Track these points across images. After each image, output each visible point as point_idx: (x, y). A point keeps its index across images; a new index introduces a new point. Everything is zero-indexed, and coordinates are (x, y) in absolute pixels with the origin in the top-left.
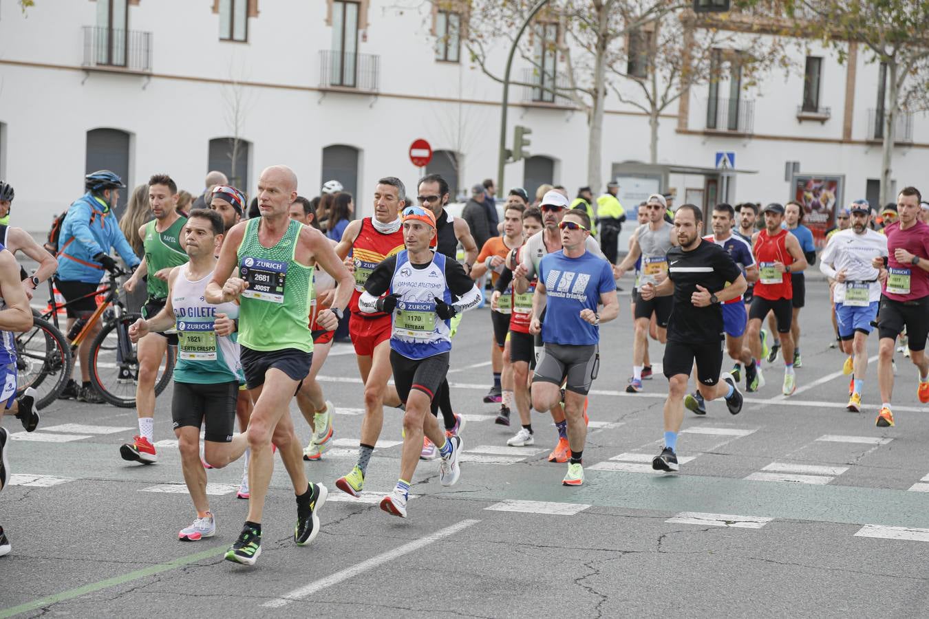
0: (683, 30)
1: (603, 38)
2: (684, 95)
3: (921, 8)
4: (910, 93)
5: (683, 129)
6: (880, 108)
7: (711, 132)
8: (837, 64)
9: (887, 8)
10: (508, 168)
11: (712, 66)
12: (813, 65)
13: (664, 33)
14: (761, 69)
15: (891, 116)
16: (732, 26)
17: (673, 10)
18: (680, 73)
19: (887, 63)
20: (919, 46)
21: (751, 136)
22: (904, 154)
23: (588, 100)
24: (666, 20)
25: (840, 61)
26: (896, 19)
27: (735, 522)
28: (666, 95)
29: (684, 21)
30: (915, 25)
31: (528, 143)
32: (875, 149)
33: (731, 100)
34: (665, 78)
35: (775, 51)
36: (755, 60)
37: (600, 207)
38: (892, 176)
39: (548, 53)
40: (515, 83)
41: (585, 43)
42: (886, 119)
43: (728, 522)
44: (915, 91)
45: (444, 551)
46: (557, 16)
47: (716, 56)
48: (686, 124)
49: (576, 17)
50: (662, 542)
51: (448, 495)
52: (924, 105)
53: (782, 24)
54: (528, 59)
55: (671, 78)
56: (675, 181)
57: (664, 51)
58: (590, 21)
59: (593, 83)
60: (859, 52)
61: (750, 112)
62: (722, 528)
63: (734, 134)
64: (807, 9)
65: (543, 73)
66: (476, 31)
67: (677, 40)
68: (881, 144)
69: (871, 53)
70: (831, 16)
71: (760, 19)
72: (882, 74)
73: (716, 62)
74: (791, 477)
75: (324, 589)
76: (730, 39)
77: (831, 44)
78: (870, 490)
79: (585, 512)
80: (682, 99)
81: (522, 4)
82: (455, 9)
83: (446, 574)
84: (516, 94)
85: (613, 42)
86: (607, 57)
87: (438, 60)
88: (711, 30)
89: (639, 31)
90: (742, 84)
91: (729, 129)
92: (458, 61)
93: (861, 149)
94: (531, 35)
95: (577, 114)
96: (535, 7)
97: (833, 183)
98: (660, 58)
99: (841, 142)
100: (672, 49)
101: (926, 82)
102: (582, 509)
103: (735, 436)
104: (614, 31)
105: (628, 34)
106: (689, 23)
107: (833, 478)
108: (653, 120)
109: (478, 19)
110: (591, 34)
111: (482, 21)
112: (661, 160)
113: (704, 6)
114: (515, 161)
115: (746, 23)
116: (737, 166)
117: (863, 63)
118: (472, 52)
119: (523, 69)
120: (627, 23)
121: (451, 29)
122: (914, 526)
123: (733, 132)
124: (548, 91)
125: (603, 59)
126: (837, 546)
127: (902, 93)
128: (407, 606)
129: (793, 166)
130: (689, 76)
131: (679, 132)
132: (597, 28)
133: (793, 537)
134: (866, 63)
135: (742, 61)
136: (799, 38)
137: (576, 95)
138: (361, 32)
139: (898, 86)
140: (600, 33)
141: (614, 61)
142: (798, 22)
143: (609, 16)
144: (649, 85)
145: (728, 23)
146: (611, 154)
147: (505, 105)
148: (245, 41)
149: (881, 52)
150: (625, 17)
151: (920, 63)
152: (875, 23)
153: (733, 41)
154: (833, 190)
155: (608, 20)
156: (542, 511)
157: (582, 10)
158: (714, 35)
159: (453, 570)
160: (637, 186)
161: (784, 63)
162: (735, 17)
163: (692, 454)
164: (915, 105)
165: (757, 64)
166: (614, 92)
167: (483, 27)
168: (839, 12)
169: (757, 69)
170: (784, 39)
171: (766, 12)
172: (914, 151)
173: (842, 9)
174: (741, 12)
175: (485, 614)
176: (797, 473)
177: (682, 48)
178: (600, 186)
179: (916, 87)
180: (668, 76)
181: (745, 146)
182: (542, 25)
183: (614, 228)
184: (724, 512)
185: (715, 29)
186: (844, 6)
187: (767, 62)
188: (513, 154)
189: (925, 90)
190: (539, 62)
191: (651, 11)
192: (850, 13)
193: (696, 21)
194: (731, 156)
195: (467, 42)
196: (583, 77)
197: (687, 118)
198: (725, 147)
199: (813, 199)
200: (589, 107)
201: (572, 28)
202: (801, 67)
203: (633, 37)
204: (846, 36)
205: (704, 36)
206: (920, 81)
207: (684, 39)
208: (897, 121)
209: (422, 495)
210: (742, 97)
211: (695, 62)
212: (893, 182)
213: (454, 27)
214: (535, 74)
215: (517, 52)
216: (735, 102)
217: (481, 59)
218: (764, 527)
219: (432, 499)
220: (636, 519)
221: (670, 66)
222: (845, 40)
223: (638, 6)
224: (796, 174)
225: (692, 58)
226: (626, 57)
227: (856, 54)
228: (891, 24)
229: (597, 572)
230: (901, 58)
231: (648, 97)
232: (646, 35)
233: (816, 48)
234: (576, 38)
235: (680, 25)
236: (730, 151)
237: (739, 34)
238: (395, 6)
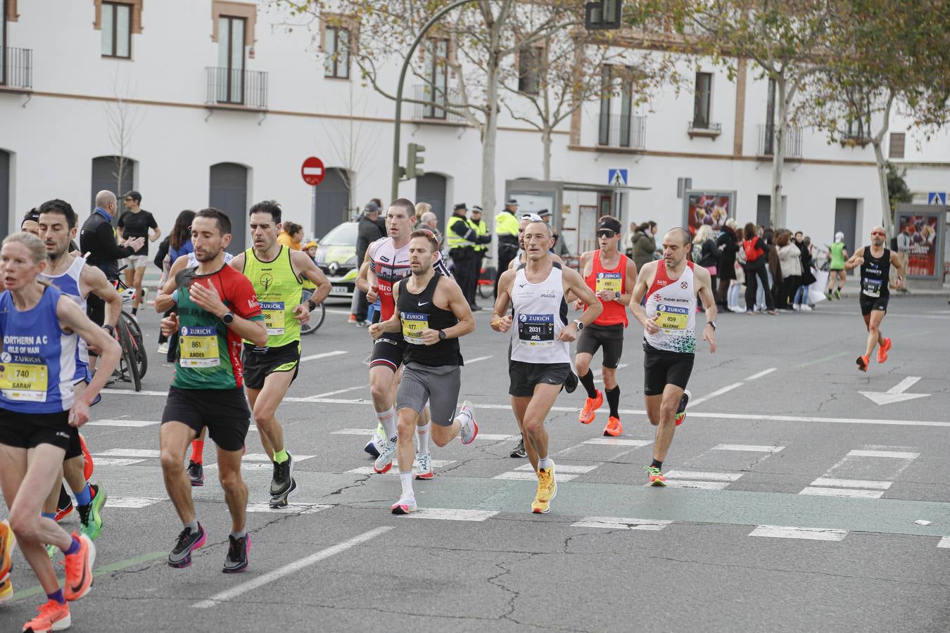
0: (573, 46)
1: (495, 55)
2: (576, 111)
3: (808, 25)
4: (798, 108)
5: (575, 145)
6: (770, 123)
7: (603, 149)
8: (728, 80)
9: (775, 25)
10: (401, 186)
11: (603, 82)
12: (703, 80)
13: (555, 50)
14: (652, 85)
15: (780, 132)
16: (622, 43)
17: (564, 27)
18: (572, 89)
19: (776, 79)
20: (806, 62)
21: (643, 153)
22: (794, 170)
23: (481, 117)
24: (557, 36)
25: (730, 78)
26: (784, 36)
27: (637, 525)
28: (558, 111)
29: (576, 38)
30: (802, 41)
31: (422, 161)
32: (766, 164)
33: (622, 116)
34: (557, 94)
35: (665, 67)
36: (646, 76)
37: (498, 224)
38: (783, 192)
39: (439, 69)
40: (407, 100)
41: (476, 59)
42: (776, 135)
43: (630, 525)
44: (803, 107)
45: (362, 556)
46: (448, 33)
47: (607, 72)
48: (579, 140)
49: (466, 34)
50: (569, 544)
51: (361, 504)
52: (813, 121)
53: (672, 40)
54: (420, 76)
55: (563, 94)
56: (569, 197)
57: (556, 68)
58: (481, 38)
59: (485, 100)
60: (749, 69)
61: (642, 128)
62: (625, 530)
63: (626, 150)
64: (696, 24)
65: (434, 89)
66: (365, 48)
67: (568, 56)
68: (771, 160)
69: (760, 69)
70: (720, 33)
71: (650, 35)
72: (771, 89)
73: (607, 78)
74: (689, 484)
75: (250, 590)
76: (620, 55)
77: (721, 61)
78: (763, 494)
79: (494, 518)
80: (574, 115)
81: (413, 21)
82: (344, 25)
83: (366, 575)
84: (408, 112)
85: (504, 59)
86: (499, 73)
87: (327, 77)
88: (601, 46)
89: (530, 48)
90: (634, 101)
91: (621, 146)
92: (347, 78)
93: (752, 165)
94: (422, 51)
95: (468, 130)
96: (427, 24)
97: (724, 200)
98: (551, 74)
99: (731, 158)
100: (564, 65)
101: (814, 97)
102: (491, 515)
103: (634, 446)
104: (506, 48)
105: (518, 51)
106: (579, 39)
107: (728, 484)
108: (546, 136)
109: (368, 36)
110: (482, 50)
111: (374, 39)
112: (554, 177)
113: (595, 23)
114: (409, 179)
115: (636, 39)
116: (630, 184)
117: (752, 80)
118: (362, 67)
119: (415, 86)
120: (518, 39)
121: (340, 45)
122: (804, 526)
123: (625, 148)
124: (440, 107)
125: (496, 74)
126: (733, 545)
127: (791, 109)
128: (331, 605)
129: (685, 183)
130: (580, 93)
131: (571, 148)
132: (488, 45)
133: (692, 538)
134: (755, 79)
135: (633, 76)
136: (690, 55)
137: (469, 112)
138: (248, 48)
139: (787, 102)
140: (492, 50)
141: (506, 78)
142: (688, 38)
143: (501, 34)
144: (541, 102)
145: (619, 39)
146: (505, 171)
147: (398, 122)
148: (129, 57)
149: (770, 68)
150: (516, 33)
151: (808, 79)
152: (763, 39)
153: (625, 57)
154: (725, 206)
155: (500, 37)
156: (453, 518)
157: (474, 26)
158: (605, 52)
159: (372, 572)
160: (531, 203)
161: (674, 79)
162: (625, 32)
163: (594, 463)
164: (803, 121)
165: (648, 81)
166: (506, 109)
167: (373, 44)
168: (728, 28)
169: (648, 86)
170: (674, 55)
171: (656, 29)
172: (803, 166)
173: (731, 26)
174: (631, 28)
175: (404, 611)
176: (694, 480)
177: (573, 64)
178: (495, 204)
179: (804, 103)
180: (560, 92)
181: (637, 162)
182: (433, 40)
183: (513, 246)
184: (627, 517)
185: (606, 46)
186: (732, 22)
187: (658, 79)
188: (407, 171)
189: (814, 106)
190: (431, 80)
191: (542, 28)
192: (739, 30)
193: (587, 37)
194: (624, 173)
195: (359, 58)
196: (475, 94)
197: (579, 135)
198: (618, 163)
199: (705, 215)
200: (482, 124)
201: (463, 45)
202: (691, 83)
203: (524, 53)
204: (736, 53)
205: (595, 52)
206: (808, 97)
207: (575, 56)
208: (787, 137)
209: (336, 505)
210: (634, 114)
211: (586, 79)
212: (783, 198)
213: (344, 44)
214: (426, 91)
215: (409, 68)
216: (627, 118)
217: (373, 76)
218: (665, 529)
219: (346, 508)
220: (544, 524)
221: (562, 82)
222: (735, 56)
223: (529, 22)
224: (688, 190)
225: (583, 75)
226: (517, 74)
227: (745, 70)
228: (780, 41)
229: (508, 572)
230: (789, 74)
231: (540, 114)
232: (537, 52)
233: (706, 64)
234: (467, 54)
235: (571, 41)
236: (623, 168)
237: (630, 50)
238: (283, 24)
